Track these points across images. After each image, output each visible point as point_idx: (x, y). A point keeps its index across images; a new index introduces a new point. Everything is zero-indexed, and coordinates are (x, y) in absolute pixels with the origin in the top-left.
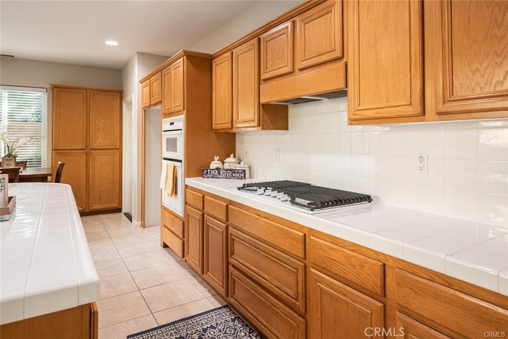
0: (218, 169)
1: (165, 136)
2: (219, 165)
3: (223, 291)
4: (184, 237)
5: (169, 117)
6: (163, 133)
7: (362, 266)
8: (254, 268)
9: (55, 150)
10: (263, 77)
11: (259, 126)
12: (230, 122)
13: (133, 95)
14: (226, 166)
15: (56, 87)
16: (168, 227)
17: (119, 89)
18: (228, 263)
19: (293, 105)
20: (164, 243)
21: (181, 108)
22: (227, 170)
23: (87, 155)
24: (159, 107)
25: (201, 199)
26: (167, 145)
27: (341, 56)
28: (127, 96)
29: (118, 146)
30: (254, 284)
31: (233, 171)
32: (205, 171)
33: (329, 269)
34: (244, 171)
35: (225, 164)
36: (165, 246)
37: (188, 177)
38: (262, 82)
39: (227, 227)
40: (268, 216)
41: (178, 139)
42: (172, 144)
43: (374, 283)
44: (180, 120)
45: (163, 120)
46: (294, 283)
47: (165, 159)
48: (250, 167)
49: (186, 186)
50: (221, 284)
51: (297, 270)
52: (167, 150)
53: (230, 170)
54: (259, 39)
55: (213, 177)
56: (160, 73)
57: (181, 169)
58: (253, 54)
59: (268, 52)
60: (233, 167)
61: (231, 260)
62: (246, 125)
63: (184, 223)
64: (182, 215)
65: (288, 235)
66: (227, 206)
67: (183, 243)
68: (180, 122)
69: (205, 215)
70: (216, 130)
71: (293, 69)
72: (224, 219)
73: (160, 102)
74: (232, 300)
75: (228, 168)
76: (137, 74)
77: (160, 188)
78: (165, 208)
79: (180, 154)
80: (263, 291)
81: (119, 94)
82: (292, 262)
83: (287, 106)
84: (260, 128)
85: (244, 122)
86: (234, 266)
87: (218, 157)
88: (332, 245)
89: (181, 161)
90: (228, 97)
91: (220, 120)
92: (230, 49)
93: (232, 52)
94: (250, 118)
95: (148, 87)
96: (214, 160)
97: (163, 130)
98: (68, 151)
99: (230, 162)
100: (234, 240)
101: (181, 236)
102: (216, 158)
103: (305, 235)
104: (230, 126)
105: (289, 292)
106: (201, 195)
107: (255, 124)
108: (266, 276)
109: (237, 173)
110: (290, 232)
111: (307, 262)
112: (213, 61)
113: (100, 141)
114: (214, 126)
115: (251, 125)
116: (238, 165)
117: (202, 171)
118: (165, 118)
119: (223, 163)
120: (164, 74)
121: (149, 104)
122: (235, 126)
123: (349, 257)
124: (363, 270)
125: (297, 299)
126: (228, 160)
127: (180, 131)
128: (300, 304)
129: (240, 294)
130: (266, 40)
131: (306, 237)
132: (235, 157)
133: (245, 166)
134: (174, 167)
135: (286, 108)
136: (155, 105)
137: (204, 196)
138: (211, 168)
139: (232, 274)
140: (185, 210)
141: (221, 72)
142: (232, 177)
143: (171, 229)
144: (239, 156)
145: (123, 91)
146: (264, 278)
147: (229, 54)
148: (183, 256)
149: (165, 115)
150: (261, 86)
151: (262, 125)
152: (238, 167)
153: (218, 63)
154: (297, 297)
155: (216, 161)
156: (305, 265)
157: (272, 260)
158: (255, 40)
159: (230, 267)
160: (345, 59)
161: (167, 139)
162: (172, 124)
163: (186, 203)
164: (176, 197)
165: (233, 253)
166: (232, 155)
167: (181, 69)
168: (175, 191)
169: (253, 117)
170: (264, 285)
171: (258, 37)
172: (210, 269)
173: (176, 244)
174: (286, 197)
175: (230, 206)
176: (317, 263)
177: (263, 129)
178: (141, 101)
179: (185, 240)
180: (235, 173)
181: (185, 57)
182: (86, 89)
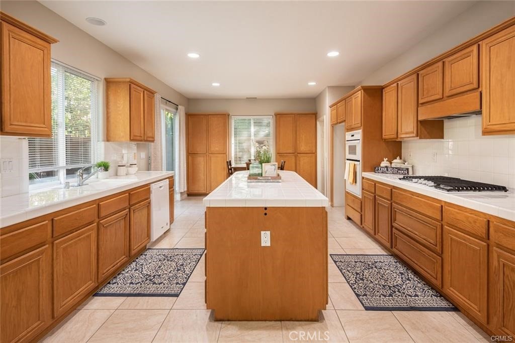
0: (387, 167)
1: (348, 144)
2: (388, 164)
3: (388, 245)
4: (361, 212)
5: (351, 131)
6: (347, 142)
7: (475, 222)
8: (409, 229)
9: (278, 153)
10: (421, 101)
11: (418, 136)
12: (396, 133)
13: (325, 116)
14: (393, 165)
15: (278, 114)
16: (350, 205)
17: (314, 112)
18: (392, 227)
19: (447, 120)
20: (347, 216)
21: (360, 125)
22: (393, 168)
23: (296, 157)
24: (343, 124)
25: (374, 186)
26: (349, 150)
27: (477, 87)
28: (320, 117)
29: (314, 152)
30: (409, 238)
31: (399, 169)
32: (377, 169)
33: (456, 225)
34: (408, 169)
35: (393, 164)
36: (349, 219)
37: (364, 172)
38: (420, 105)
39: (391, 203)
40: (419, 195)
41: (357, 147)
42: (353, 150)
43: (482, 231)
44: (359, 133)
45: (347, 133)
46: (434, 236)
47: (348, 160)
48: (413, 167)
49: (363, 178)
50: (387, 240)
51: (436, 227)
52: (350, 153)
53: (396, 168)
54: (418, 75)
55: (382, 173)
56: (344, 101)
57: (359, 166)
58: (413, 85)
59: (424, 84)
60: (398, 166)
61: (394, 224)
62: (408, 136)
63: (361, 202)
64: (360, 197)
65: (431, 206)
66: (391, 190)
67: (361, 215)
68: (359, 134)
69: (376, 197)
70: (385, 139)
71: (443, 96)
72: (389, 198)
73: (345, 121)
74: (394, 250)
75: (395, 166)
76: (328, 101)
77: (345, 178)
78: (348, 193)
79: (359, 156)
80: (414, 242)
81: (314, 116)
82: (433, 223)
83: (443, 120)
84: (418, 138)
85: (406, 133)
86: (396, 229)
87: (387, 159)
88: (458, 211)
89: (359, 161)
90: (395, 116)
91: (388, 132)
92: (396, 81)
93: (398, 84)
94: (410, 130)
95: (335, 111)
96: (384, 161)
97: (347, 139)
98: (285, 154)
99: (397, 162)
100: (396, 211)
101: (360, 211)
102: (385, 160)
103: (442, 206)
104: (395, 136)
105: (432, 241)
106: (374, 183)
107: (414, 135)
108: (417, 233)
109: (402, 170)
110: (432, 204)
111: (443, 223)
112: (383, 90)
113: (303, 148)
114: (383, 136)
115: (412, 135)
116: (404, 165)
117: (375, 168)
118: (347, 132)
119: (391, 163)
120: (347, 102)
121: (336, 122)
122: (399, 136)
123: (467, 217)
124: (476, 225)
125: (436, 246)
126: (395, 161)
127: (359, 141)
128: (438, 248)
129: (400, 245)
130: (422, 75)
131: (442, 207)
132: (401, 159)
133: (408, 165)
134: (355, 165)
135: (442, 122)
136: (340, 123)
137: (375, 184)
138: (381, 166)
139: (394, 233)
140: (363, 193)
141: (389, 98)
142: (397, 173)
143: (353, 206)
144: (404, 158)
145: (317, 113)
146: (416, 234)
147: (395, 85)
148: (361, 224)
149: (348, 129)
150: (419, 108)
151: (420, 135)
152: (403, 166)
153: (386, 92)
154: (437, 244)
155: (385, 162)
156: (442, 225)
157: (421, 222)
158: (415, 76)
159: (393, 229)
160: (480, 89)
161: (350, 146)
162: (353, 136)
163: (363, 189)
164: (355, 185)
165: (395, 220)
166: (398, 158)
167: (359, 99)
168: (355, 181)
169: (413, 130)
170: (416, 238)
171: (416, 73)
172: (380, 232)
173: (356, 217)
174: (433, 184)
175: (393, 190)
176: (449, 223)
177: (420, 138)
178: (330, 120)
179: (363, 213)
180: (400, 170)
181: (362, 91)
182: (295, 114)
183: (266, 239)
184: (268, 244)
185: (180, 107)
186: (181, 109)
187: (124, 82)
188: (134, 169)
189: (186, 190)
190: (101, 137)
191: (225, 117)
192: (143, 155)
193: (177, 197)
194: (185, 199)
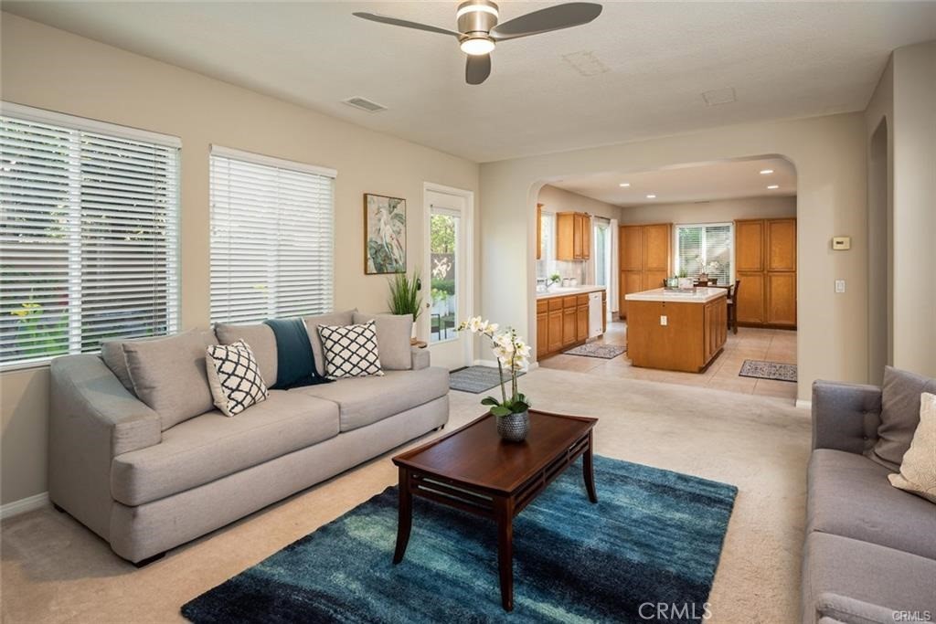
9: (738, 271)
15: (739, 221)
17: (793, 216)
23: (765, 276)
81: (794, 221)
98: (748, 273)
182: (764, 220)
183: (664, 320)
184: (666, 324)
185: (612, 221)
186: (614, 222)
187: (570, 215)
188: (574, 282)
189: (618, 310)
190: (554, 257)
191: (667, 227)
192: (579, 272)
193: (609, 317)
194: (618, 321)
